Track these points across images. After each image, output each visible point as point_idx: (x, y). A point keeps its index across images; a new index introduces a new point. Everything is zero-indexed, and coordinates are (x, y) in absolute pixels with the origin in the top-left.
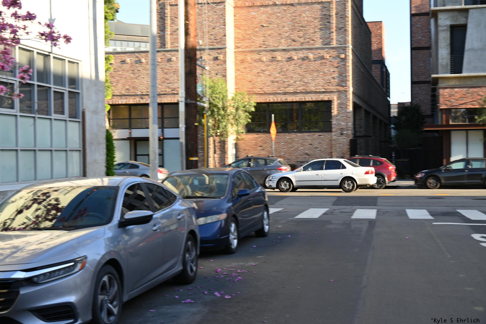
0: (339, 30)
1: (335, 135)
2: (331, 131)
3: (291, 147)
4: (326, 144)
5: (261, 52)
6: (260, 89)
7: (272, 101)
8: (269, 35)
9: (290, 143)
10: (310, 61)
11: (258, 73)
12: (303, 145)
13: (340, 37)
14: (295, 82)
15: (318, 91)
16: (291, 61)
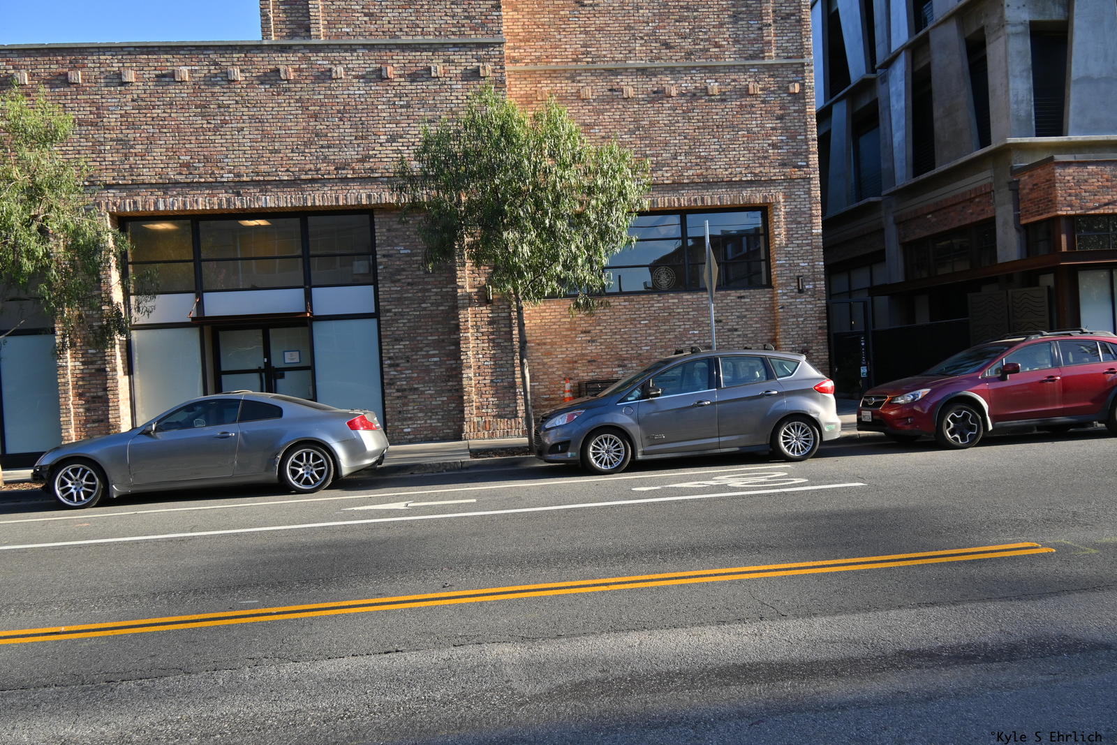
0: (782, 21)
1: (784, 294)
2: (770, 285)
3: (667, 331)
4: (756, 319)
5: (580, 75)
8: (601, 29)
9: (665, 321)
10: (713, 101)
12: (697, 324)
13: (785, 38)
14: (675, 157)
15: (737, 179)
16: (661, 99)
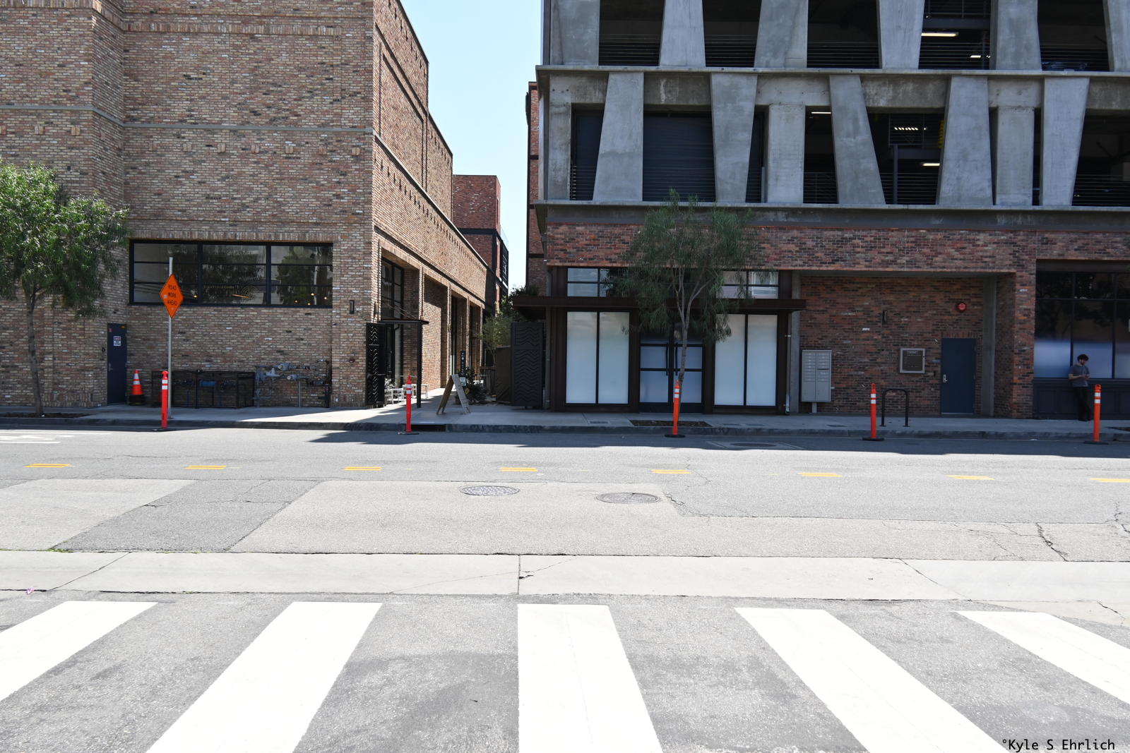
0: (350, 98)
1: (339, 314)
2: (331, 307)
3: (248, 337)
4: (319, 332)
5: (184, 132)
6: (179, 211)
7: (206, 236)
8: (203, 98)
9: (246, 328)
10: (290, 158)
11: (176, 177)
12: (271, 332)
13: (353, 111)
14: (256, 200)
15: (305, 221)
16: (247, 155)
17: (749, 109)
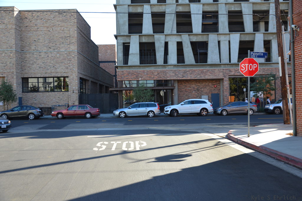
0: (71, 44)
1: (70, 93)
2: (68, 91)
3: (49, 99)
4: (66, 97)
5: (34, 53)
6: (33, 71)
7: (39, 76)
10: (58, 58)
11: (33, 63)
12: (55, 98)
13: (72, 47)
15: (62, 72)
17: (163, 43)
